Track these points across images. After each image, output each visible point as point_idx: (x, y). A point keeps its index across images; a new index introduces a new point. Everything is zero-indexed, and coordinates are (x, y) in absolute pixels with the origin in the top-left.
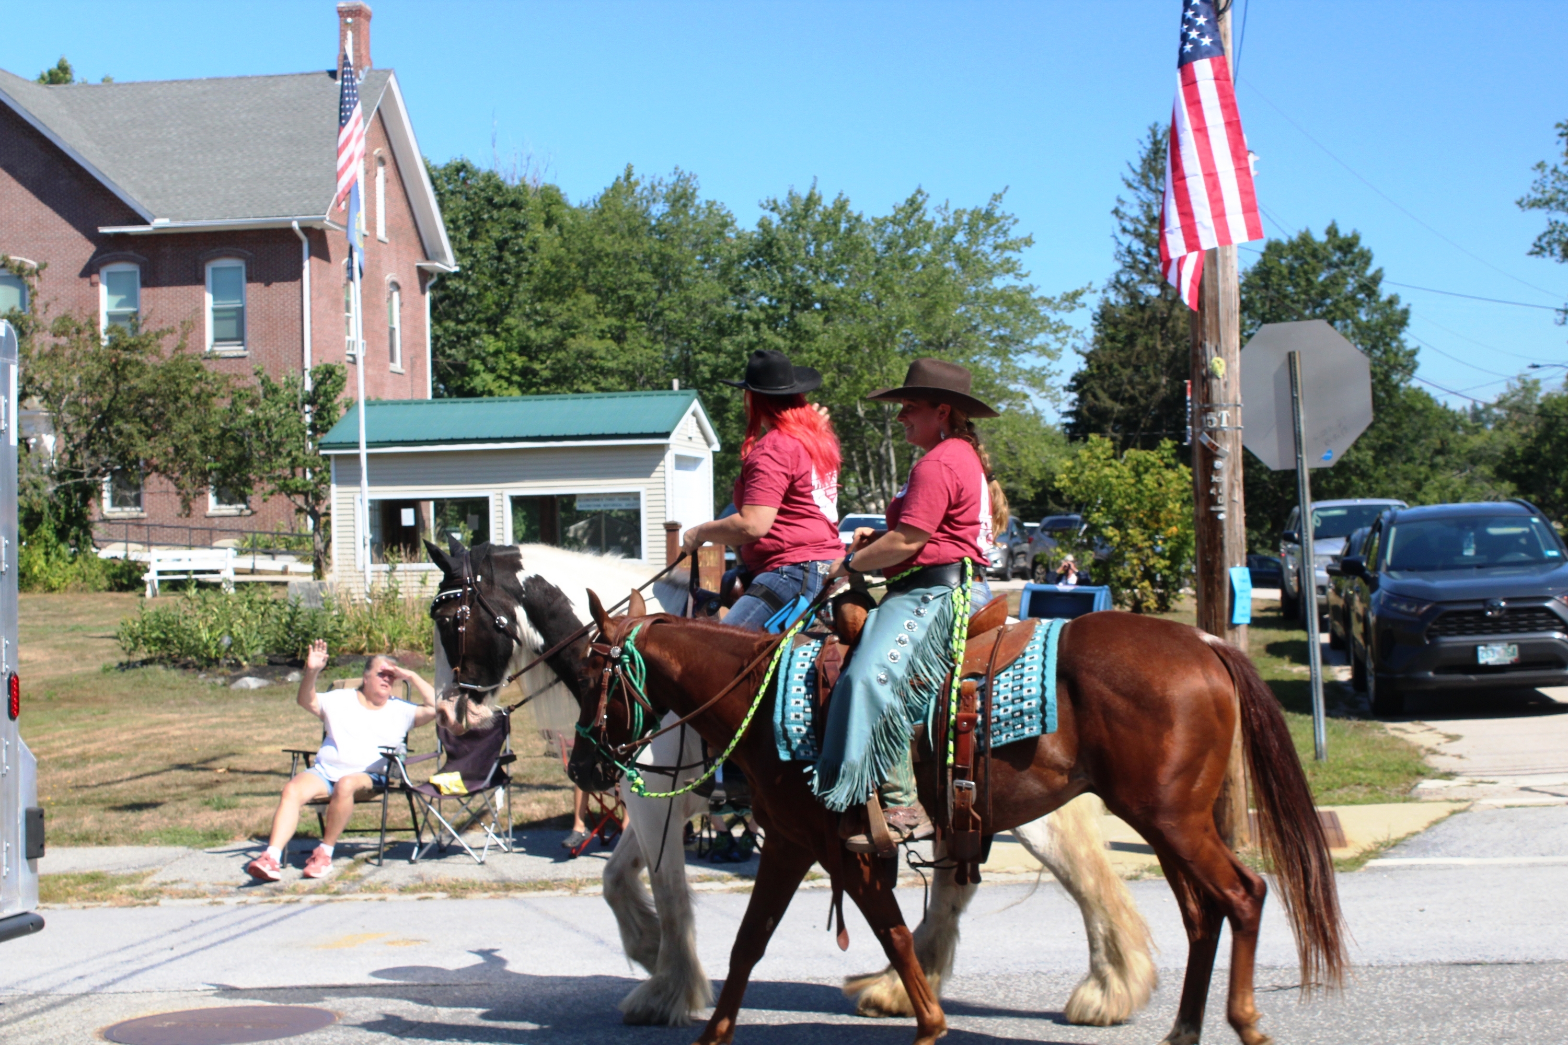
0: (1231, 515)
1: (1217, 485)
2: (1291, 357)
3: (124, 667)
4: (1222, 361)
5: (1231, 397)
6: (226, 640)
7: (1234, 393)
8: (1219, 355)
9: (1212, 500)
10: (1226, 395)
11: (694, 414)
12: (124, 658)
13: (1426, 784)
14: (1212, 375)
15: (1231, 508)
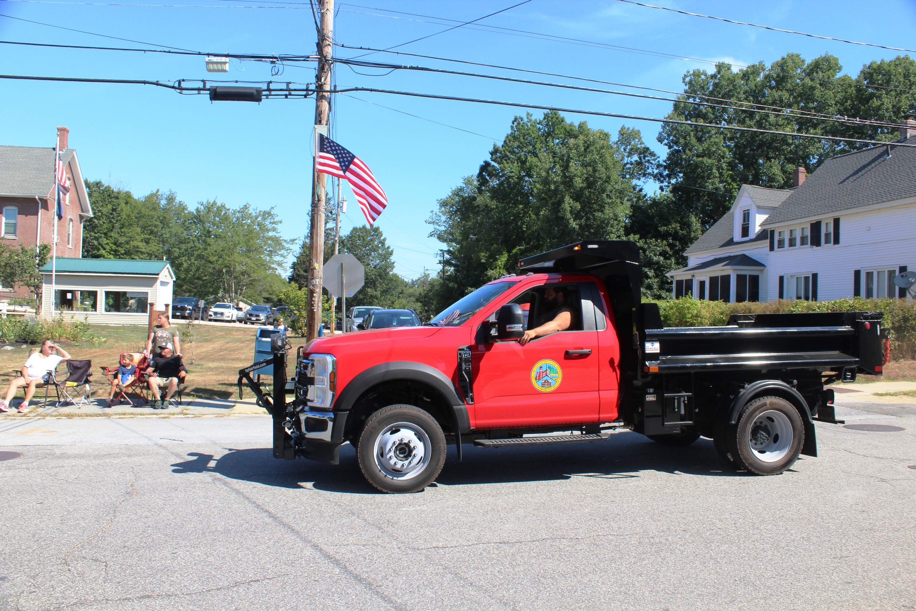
0: (318, 310)
1: (315, 301)
2: (342, 265)
4: (318, 265)
5: (320, 276)
6: (1, 334)
7: (321, 274)
8: (317, 263)
9: (312, 305)
10: (318, 275)
11: (168, 268)
14: (315, 269)
15: (318, 308)
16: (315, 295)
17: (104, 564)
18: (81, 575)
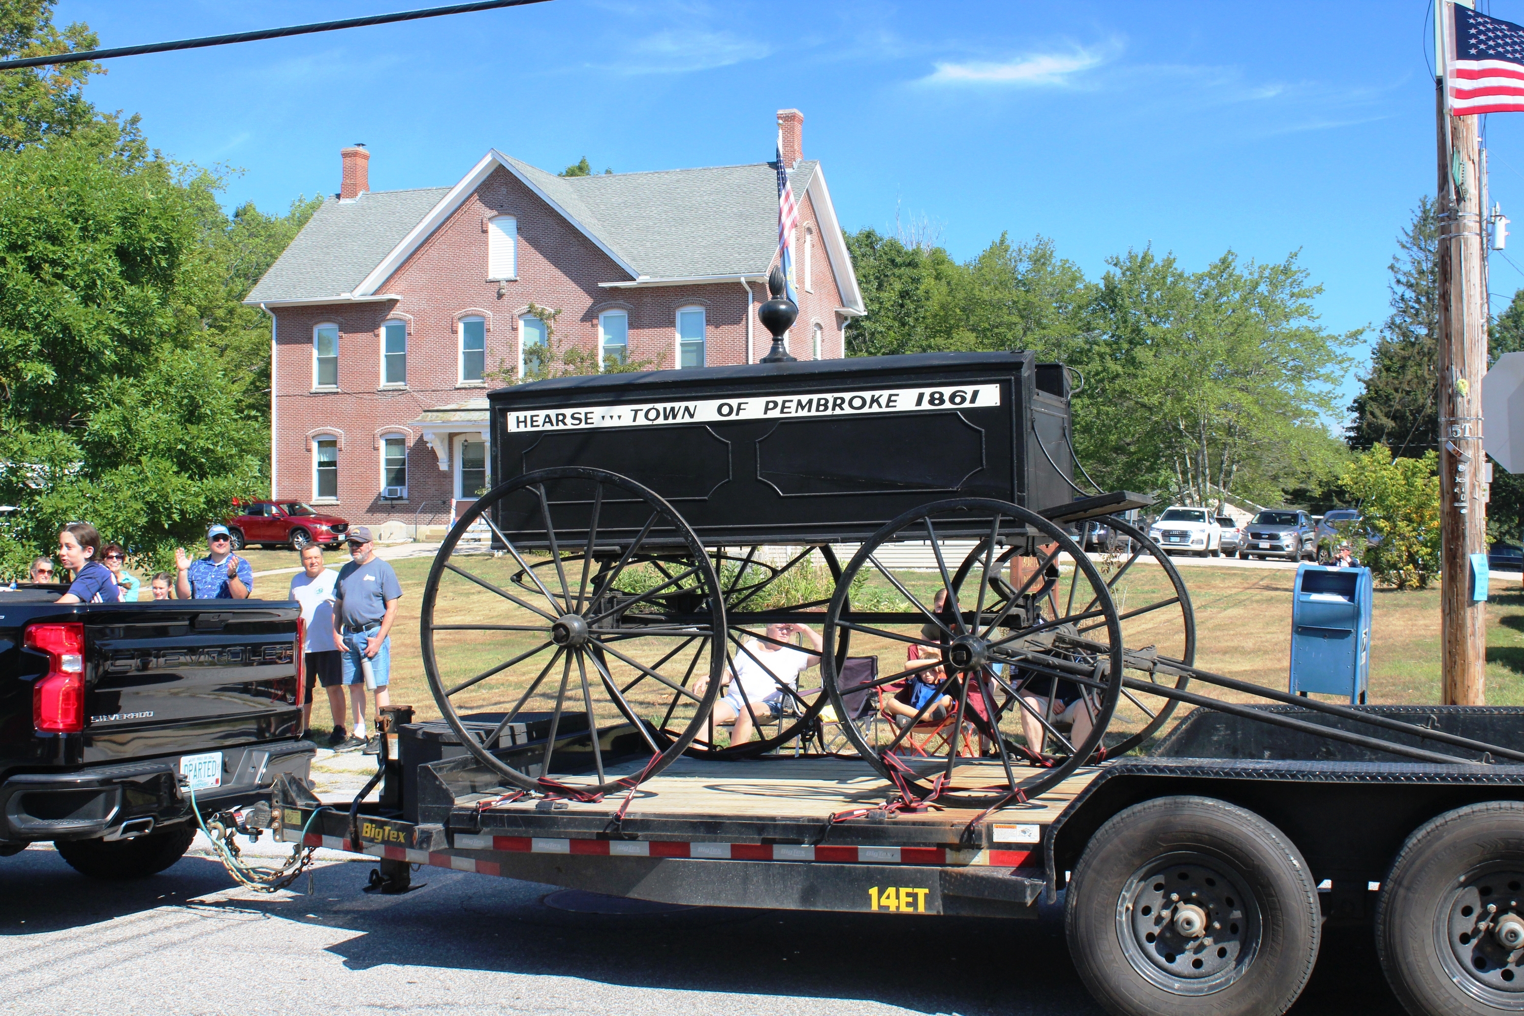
0: (1472, 510)
1: (1460, 485)
4: (1466, 382)
5: (1473, 412)
7: (1476, 408)
8: (1464, 377)
9: (1456, 498)
10: (1469, 410)
14: (1457, 393)
15: (1472, 505)
16: (1461, 467)
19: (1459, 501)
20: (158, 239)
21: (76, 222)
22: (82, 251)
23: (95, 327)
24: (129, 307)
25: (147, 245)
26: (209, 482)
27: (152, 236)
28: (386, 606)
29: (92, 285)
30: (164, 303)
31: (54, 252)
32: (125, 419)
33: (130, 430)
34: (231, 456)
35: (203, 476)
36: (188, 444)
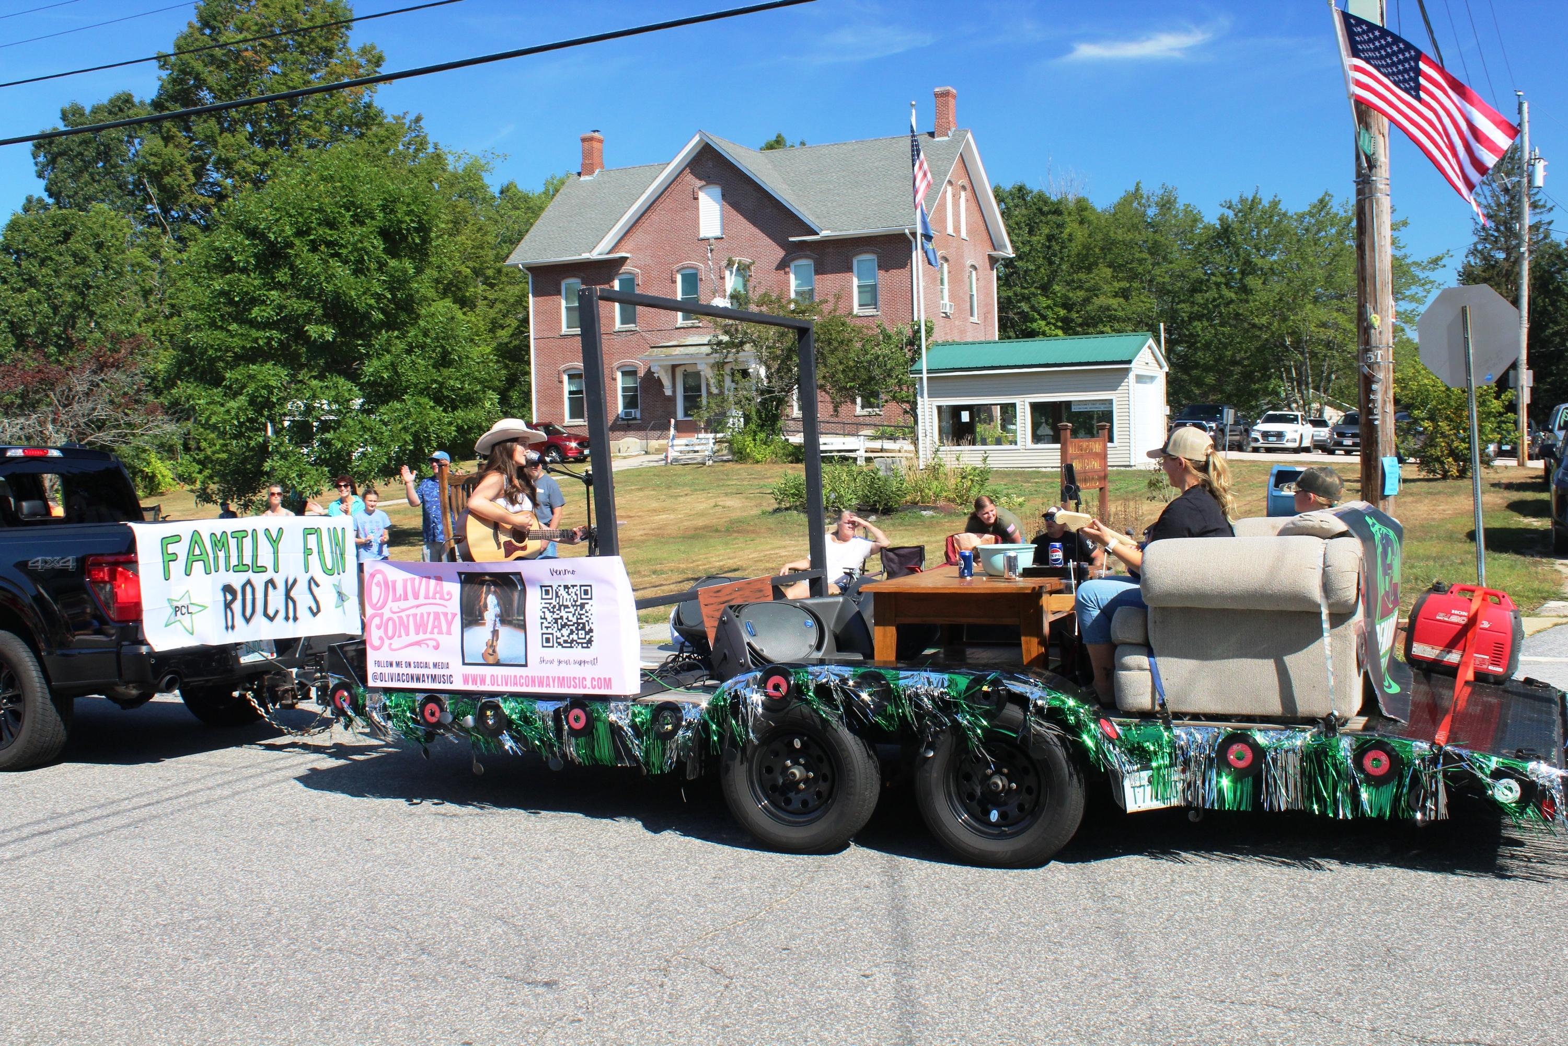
0: (1384, 422)
1: (1373, 401)
2: (1464, 310)
3: (776, 511)
4: (1378, 317)
5: (1384, 341)
6: (833, 496)
7: (1387, 338)
8: (1376, 312)
9: (1370, 412)
10: (1380, 340)
12: (777, 506)
13: (1552, 604)
14: (1371, 326)
15: (1383, 417)
16: (1374, 387)
17: (727, 981)
18: (674, 998)
19: (1373, 414)
20: (412, 221)
21: (349, 210)
22: (353, 234)
23: (364, 293)
24: (391, 276)
25: (404, 226)
26: (460, 413)
27: (407, 219)
28: (553, 513)
29: (361, 261)
30: (419, 271)
31: (331, 236)
32: (392, 364)
33: (396, 373)
34: (476, 392)
35: (454, 408)
36: (441, 385)
